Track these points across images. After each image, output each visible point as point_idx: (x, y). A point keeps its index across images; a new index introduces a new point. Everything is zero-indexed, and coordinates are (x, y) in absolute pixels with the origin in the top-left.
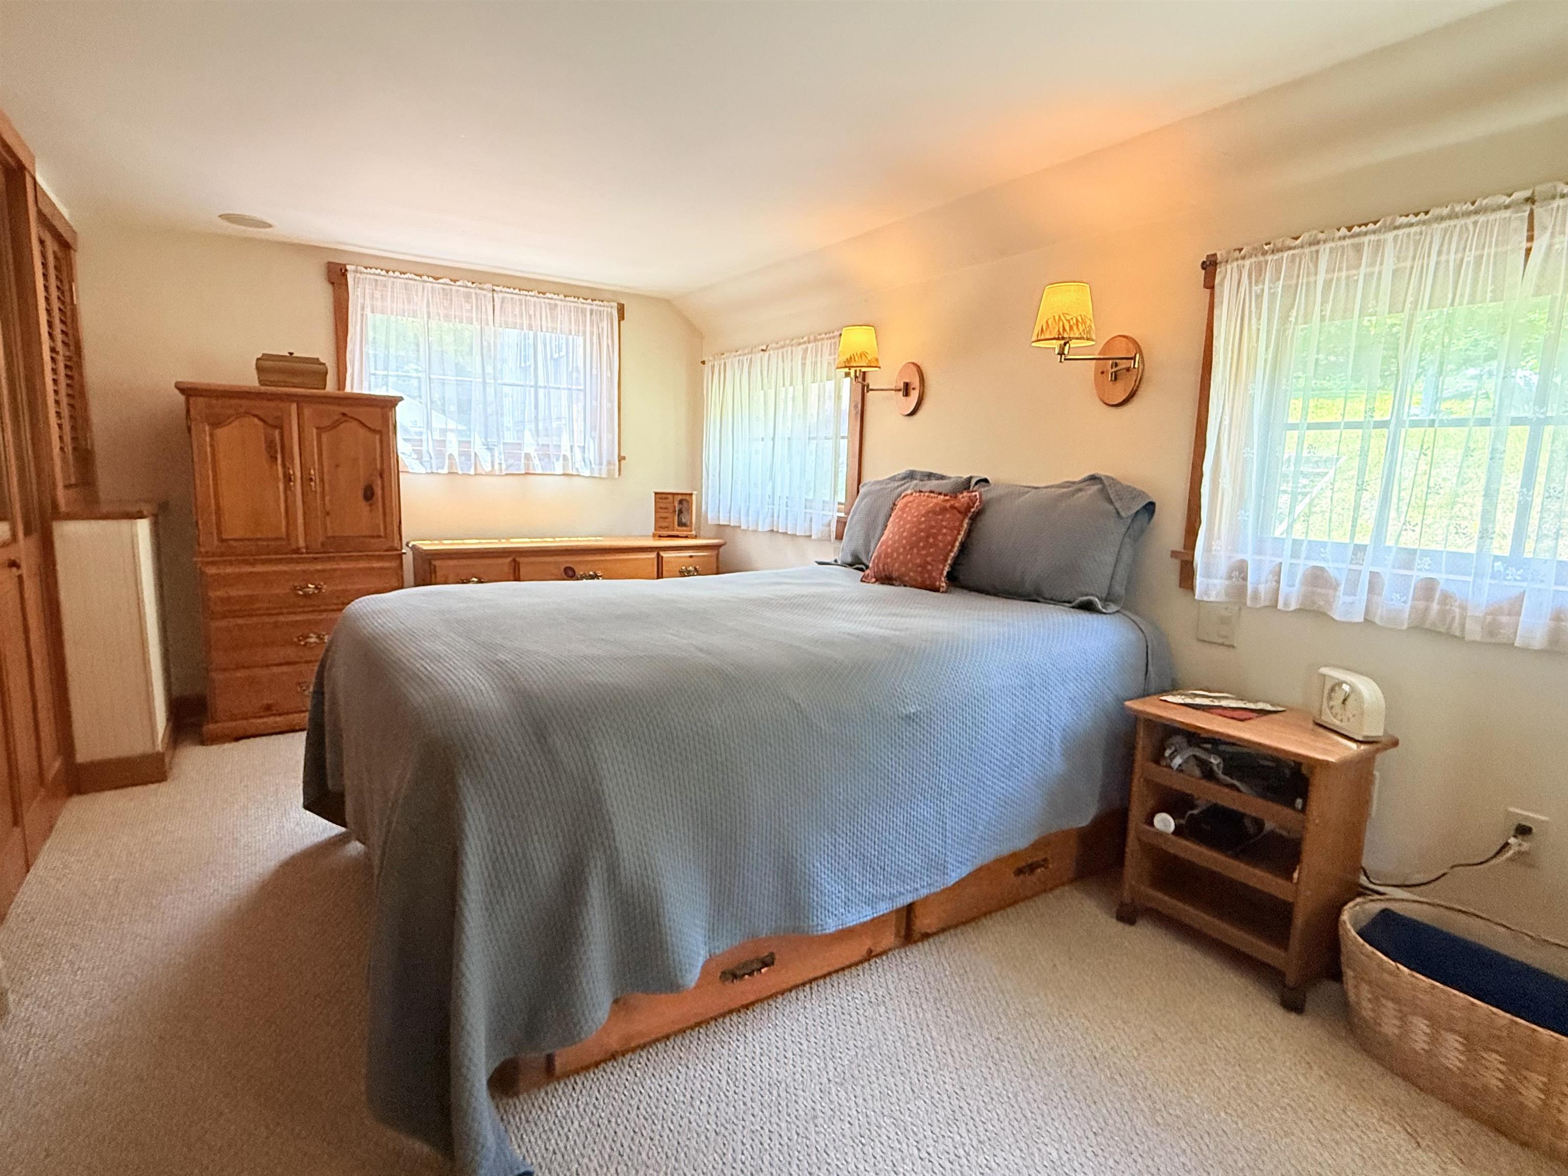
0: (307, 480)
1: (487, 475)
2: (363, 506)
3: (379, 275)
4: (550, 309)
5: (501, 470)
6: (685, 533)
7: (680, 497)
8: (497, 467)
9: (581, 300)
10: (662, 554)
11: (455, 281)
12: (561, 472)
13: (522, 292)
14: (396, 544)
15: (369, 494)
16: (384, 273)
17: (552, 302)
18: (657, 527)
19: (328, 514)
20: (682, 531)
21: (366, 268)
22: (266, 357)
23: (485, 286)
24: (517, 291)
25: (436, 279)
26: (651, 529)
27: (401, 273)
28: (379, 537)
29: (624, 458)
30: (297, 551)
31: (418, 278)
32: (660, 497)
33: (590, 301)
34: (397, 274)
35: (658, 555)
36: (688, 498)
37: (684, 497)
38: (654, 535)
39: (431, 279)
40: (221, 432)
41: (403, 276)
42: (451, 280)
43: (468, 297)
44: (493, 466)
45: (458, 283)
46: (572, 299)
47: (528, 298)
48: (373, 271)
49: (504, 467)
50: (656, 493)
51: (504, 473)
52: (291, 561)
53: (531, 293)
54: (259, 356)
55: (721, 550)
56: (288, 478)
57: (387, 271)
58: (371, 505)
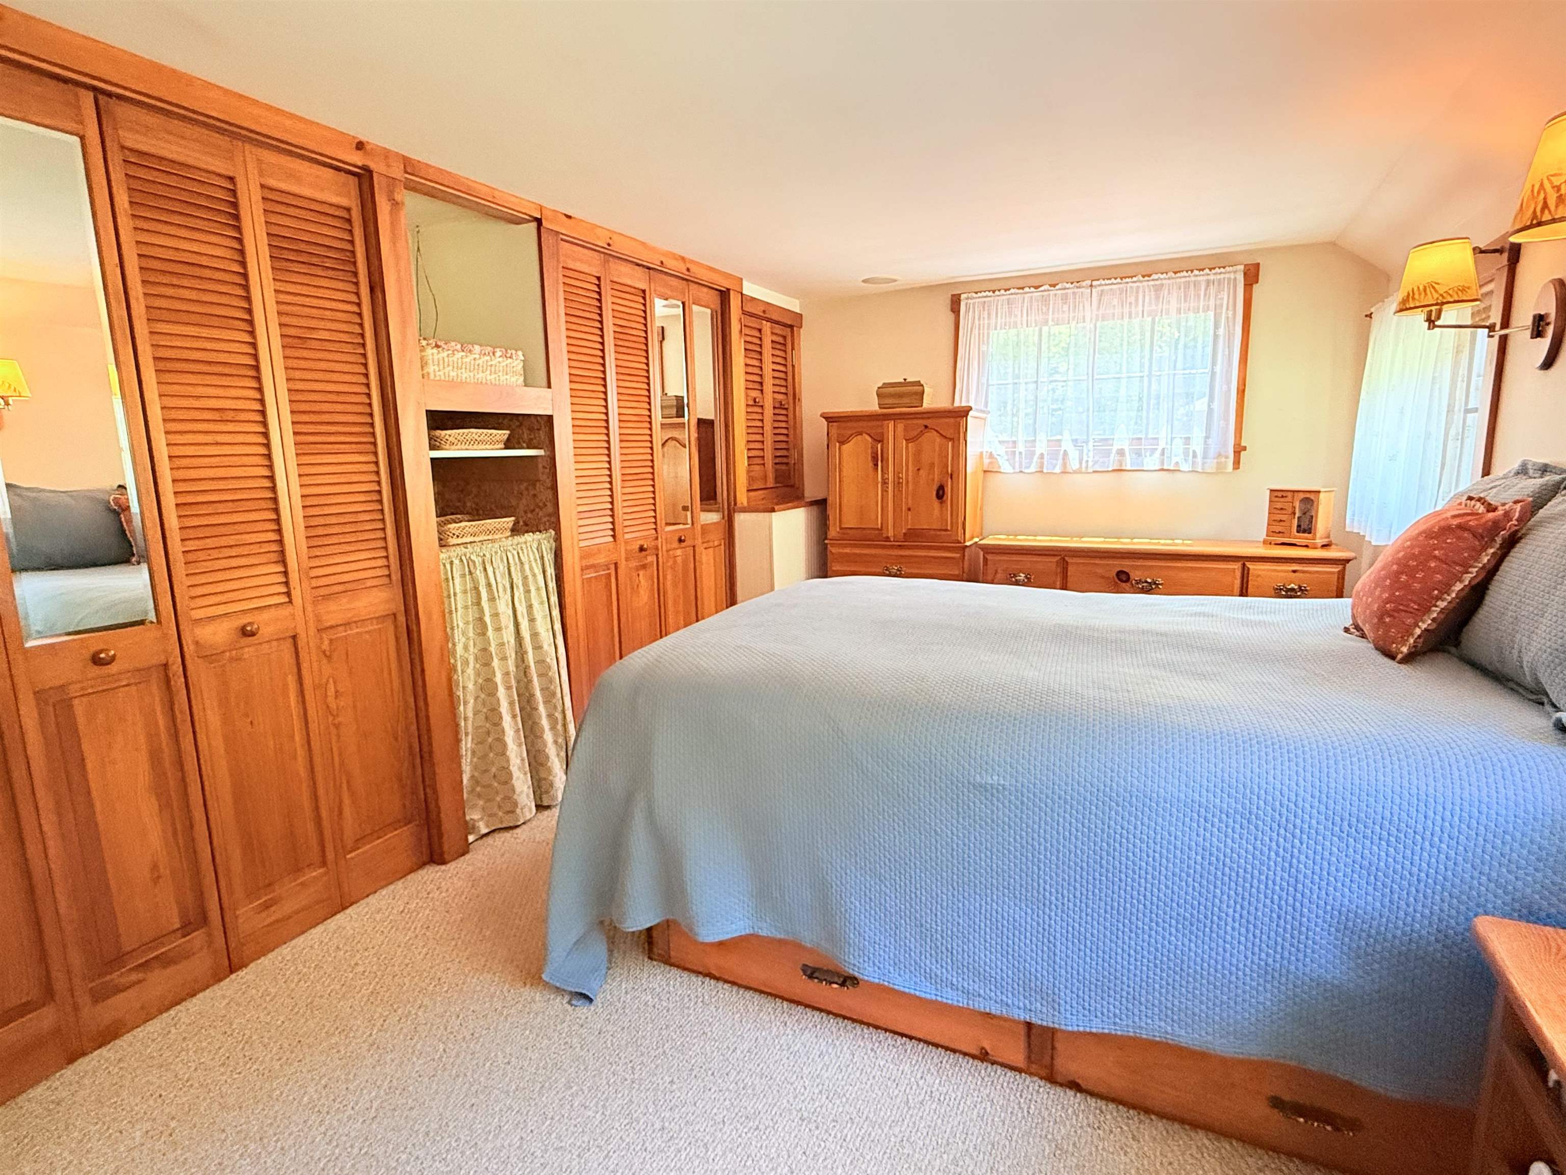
0: (898, 484)
1: (1075, 472)
2: (936, 503)
3: (986, 297)
4: (1156, 291)
5: (1087, 467)
6: (1305, 542)
7: (1302, 496)
8: (1084, 465)
9: (1196, 272)
10: (1248, 564)
11: (1054, 286)
12: (1160, 467)
13: (1124, 280)
14: (960, 539)
15: (940, 494)
16: (991, 293)
17: (1158, 283)
18: (1270, 533)
19: (909, 509)
20: (1302, 538)
21: (976, 293)
22: (886, 385)
23: (1084, 284)
24: (1119, 280)
25: (1036, 287)
26: (1262, 535)
27: (1006, 290)
28: (946, 530)
29: (1245, 448)
30: (887, 539)
31: (1021, 291)
32: (1277, 495)
33: (1207, 271)
34: (1002, 292)
35: (1244, 565)
36: (1312, 496)
37: (1308, 495)
38: (1265, 542)
39: (1032, 289)
40: (844, 447)
41: (1008, 292)
42: (1051, 286)
43: (1065, 298)
44: (1081, 463)
45: (1057, 287)
46: (1185, 274)
47: (1130, 284)
48: (983, 294)
49: (1090, 464)
50: (1272, 491)
51: (1090, 470)
52: (884, 547)
53: (1135, 279)
54: (880, 385)
55: (1348, 565)
56: (885, 482)
57: (994, 292)
58: (941, 503)
